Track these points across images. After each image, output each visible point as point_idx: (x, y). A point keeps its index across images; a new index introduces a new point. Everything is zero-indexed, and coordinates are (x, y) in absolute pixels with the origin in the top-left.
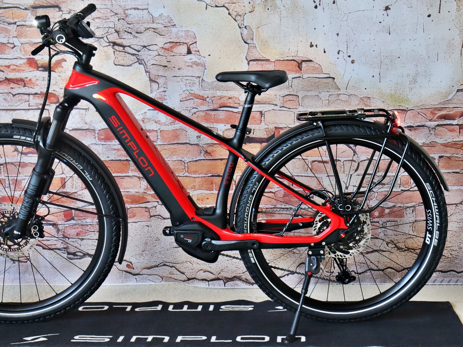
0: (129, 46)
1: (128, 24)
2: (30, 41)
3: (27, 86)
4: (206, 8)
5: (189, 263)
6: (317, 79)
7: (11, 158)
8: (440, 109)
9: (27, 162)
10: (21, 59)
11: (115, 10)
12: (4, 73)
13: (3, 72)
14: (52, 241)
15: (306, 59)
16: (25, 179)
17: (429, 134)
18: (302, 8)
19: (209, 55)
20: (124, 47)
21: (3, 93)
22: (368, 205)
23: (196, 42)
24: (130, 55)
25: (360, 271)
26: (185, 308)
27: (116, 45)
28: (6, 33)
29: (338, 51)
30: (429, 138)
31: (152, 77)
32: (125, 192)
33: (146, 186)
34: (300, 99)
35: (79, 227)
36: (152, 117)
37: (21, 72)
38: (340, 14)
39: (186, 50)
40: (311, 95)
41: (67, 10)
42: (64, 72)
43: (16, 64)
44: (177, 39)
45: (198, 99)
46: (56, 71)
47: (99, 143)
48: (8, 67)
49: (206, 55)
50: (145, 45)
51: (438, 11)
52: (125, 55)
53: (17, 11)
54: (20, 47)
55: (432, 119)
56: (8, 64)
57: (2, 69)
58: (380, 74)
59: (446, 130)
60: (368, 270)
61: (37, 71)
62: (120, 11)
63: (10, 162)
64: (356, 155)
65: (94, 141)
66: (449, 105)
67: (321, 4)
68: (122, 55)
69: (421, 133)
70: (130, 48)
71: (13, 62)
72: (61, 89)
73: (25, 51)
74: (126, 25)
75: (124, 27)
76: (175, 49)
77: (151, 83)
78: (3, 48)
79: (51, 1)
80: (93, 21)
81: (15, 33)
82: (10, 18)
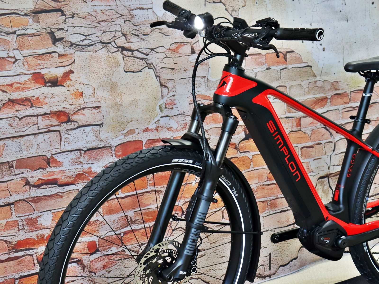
0: (137, 50)
1: (134, 25)
2: (34, 52)
3: (34, 106)
4: (205, 4)
5: (212, 270)
6: (299, 68)
7: (23, 194)
9: (41, 195)
10: (25, 74)
11: (120, 11)
12: (7, 94)
13: (6, 92)
14: (77, 281)
15: (289, 50)
16: (40, 216)
18: (282, 1)
20: (132, 51)
21: (8, 118)
23: (199, 41)
24: (139, 60)
27: (125, 50)
28: (5, 45)
31: (162, 81)
32: (145, 209)
34: (288, 89)
35: (105, 258)
36: (164, 125)
37: (26, 90)
38: (311, 5)
39: (190, 50)
40: (296, 84)
41: (70, 13)
42: (72, 85)
43: (19, 82)
44: (181, 39)
45: (205, 99)
46: (64, 85)
48: (11, 85)
50: (153, 48)
52: (134, 61)
53: (16, 18)
54: (22, 60)
56: (10, 83)
57: (4, 89)
58: (343, 59)
61: (45, 87)
62: (125, 12)
63: (21, 199)
65: (111, 159)
68: (132, 61)
70: (138, 52)
71: (16, 80)
72: (72, 105)
73: (29, 65)
74: (132, 27)
75: (131, 30)
76: (180, 50)
77: (162, 88)
78: (2, 63)
79: (53, 4)
80: (99, 25)
81: (15, 45)
82: (8, 27)
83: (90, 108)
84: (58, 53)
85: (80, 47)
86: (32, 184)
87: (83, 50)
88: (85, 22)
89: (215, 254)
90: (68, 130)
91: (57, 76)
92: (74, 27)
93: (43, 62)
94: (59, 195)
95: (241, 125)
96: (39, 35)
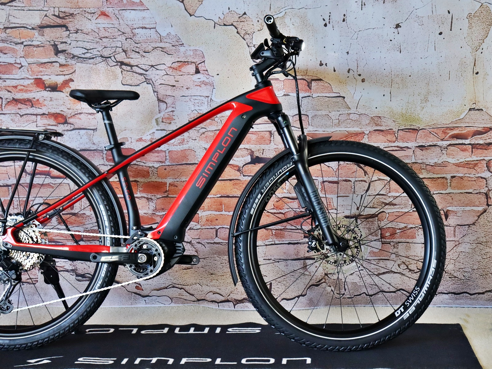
0: (137, 66)
1: (136, 43)
2: (38, 61)
3: (34, 106)
4: (215, 26)
6: (327, 98)
8: (452, 128)
10: (29, 79)
11: (122, 29)
12: (12, 94)
13: (11, 92)
15: (316, 78)
17: (441, 154)
18: (311, 26)
19: (218, 74)
20: (131, 66)
21: (11, 114)
22: (380, 226)
23: (205, 61)
24: (138, 75)
25: (371, 293)
26: (192, 331)
27: (124, 65)
28: (13, 53)
29: (348, 69)
30: (441, 158)
31: (160, 97)
33: (155, 207)
34: (310, 119)
37: (29, 92)
38: (350, 32)
39: (195, 69)
40: (321, 114)
41: (74, 29)
43: (23, 85)
44: (185, 58)
46: (63, 91)
47: (107, 163)
48: (16, 87)
49: (214, 74)
50: (153, 65)
51: (450, 29)
52: (132, 75)
53: (24, 31)
54: (27, 67)
55: (444, 139)
56: (15, 85)
57: (10, 89)
58: (390, 93)
59: (458, 149)
60: (380, 292)
61: (45, 91)
62: (128, 30)
64: (367, 175)
65: (102, 162)
66: (461, 124)
67: (331, 22)
68: (130, 75)
69: (432, 152)
70: (137, 68)
71: (20, 83)
72: (69, 109)
73: (32, 71)
74: (133, 45)
75: (132, 47)
76: (183, 68)
77: (159, 103)
78: (10, 68)
79: (58, 20)
80: (101, 41)
81: (22, 53)
82: (17, 38)
83: (86, 113)
84: (59, 63)
85: (82, 59)
86: (28, 172)
87: (84, 62)
88: (88, 37)
89: (204, 270)
90: (64, 130)
91: (57, 83)
92: (77, 42)
93: (44, 70)
94: (51, 185)
95: (247, 149)
96: (43, 47)
